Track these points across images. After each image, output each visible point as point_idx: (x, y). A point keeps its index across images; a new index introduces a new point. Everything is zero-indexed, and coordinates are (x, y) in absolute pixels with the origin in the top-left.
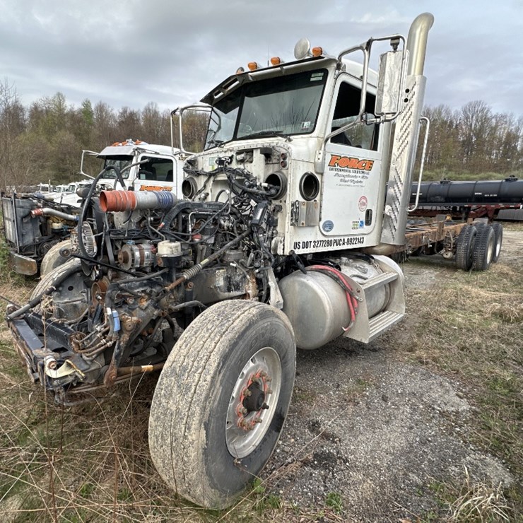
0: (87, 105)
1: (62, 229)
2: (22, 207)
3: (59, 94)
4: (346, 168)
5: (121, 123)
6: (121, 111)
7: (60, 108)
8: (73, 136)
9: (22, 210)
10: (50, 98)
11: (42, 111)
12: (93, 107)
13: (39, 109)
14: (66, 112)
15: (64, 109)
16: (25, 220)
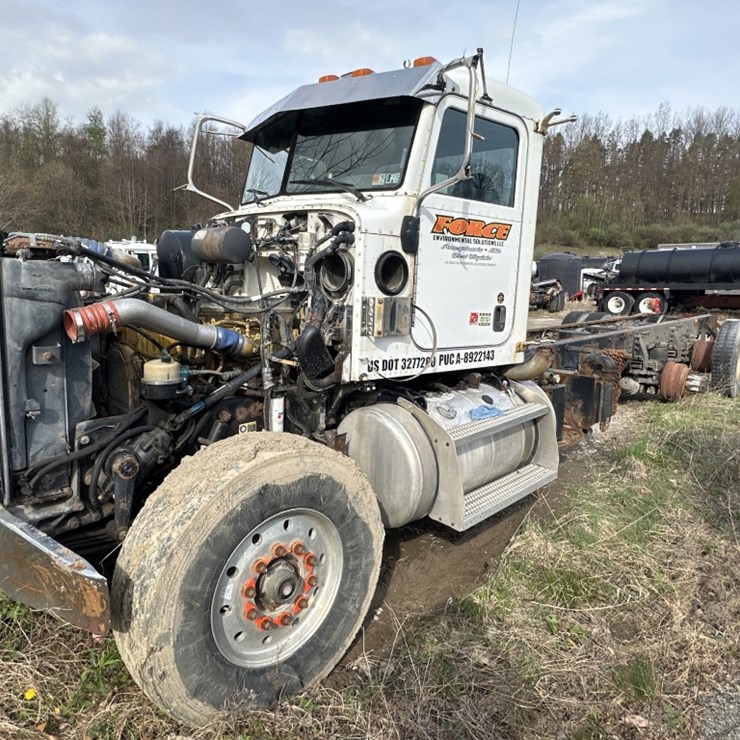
0: (96, 118)
1: (179, 386)
2: (30, 296)
3: (46, 101)
4: (462, 236)
5: (152, 150)
6: (153, 128)
7: (48, 127)
8: (71, 171)
9: (28, 307)
10: (32, 107)
11: (17, 130)
12: (106, 122)
13: (12, 128)
14: (58, 130)
15: (53, 127)
16: (41, 356)
